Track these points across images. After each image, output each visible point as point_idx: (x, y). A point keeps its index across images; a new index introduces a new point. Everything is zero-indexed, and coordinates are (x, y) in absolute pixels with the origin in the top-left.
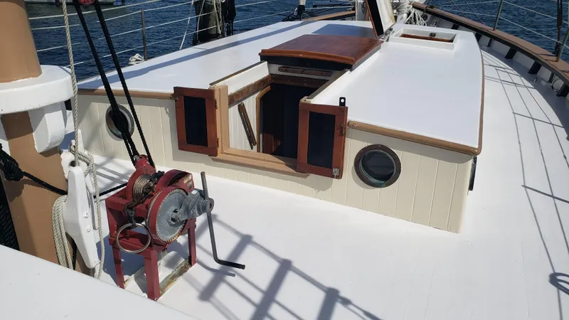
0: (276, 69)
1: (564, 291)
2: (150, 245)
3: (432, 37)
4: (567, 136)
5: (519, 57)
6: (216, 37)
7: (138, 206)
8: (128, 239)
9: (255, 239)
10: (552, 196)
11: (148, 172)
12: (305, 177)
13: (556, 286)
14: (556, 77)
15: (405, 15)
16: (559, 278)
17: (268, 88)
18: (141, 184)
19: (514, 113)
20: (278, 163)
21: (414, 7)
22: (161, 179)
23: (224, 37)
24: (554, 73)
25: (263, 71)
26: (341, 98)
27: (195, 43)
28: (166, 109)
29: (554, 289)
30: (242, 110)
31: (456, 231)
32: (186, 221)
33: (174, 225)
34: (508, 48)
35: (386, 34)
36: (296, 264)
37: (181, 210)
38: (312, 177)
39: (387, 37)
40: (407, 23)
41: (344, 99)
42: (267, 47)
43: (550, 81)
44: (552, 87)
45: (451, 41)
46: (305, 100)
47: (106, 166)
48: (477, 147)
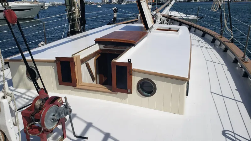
0: (102, 47)
1: (228, 138)
2: (43, 132)
3: (170, 30)
4: (227, 69)
5: (207, 36)
6: (78, 32)
7: (37, 114)
8: (33, 129)
9: (94, 124)
10: (222, 96)
11: (42, 98)
12: (116, 94)
13: (225, 136)
14: (222, 44)
15: (159, 20)
16: (226, 132)
17: (100, 55)
18: (38, 103)
19: (206, 60)
20: (104, 88)
21: (163, 16)
22: (47, 101)
23: (81, 32)
24: (221, 43)
25: (97, 48)
26: (129, 59)
27: (68, 36)
28: (53, 67)
29: (224, 137)
30: (88, 65)
31: (182, 114)
32: (59, 119)
33: (53, 122)
34: (202, 32)
35: (150, 29)
36: (112, 135)
37: (56, 115)
38: (119, 94)
39: (150, 31)
40: (160, 24)
41: (130, 59)
42: (98, 37)
43: (220, 46)
44: (221, 48)
45: (178, 31)
46: (114, 60)
47: (27, 94)
48: (187, 77)
